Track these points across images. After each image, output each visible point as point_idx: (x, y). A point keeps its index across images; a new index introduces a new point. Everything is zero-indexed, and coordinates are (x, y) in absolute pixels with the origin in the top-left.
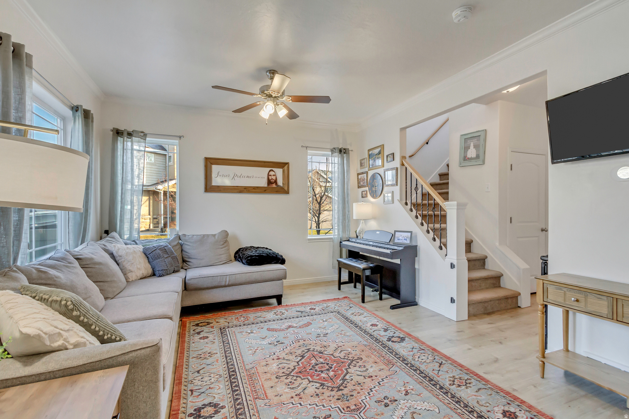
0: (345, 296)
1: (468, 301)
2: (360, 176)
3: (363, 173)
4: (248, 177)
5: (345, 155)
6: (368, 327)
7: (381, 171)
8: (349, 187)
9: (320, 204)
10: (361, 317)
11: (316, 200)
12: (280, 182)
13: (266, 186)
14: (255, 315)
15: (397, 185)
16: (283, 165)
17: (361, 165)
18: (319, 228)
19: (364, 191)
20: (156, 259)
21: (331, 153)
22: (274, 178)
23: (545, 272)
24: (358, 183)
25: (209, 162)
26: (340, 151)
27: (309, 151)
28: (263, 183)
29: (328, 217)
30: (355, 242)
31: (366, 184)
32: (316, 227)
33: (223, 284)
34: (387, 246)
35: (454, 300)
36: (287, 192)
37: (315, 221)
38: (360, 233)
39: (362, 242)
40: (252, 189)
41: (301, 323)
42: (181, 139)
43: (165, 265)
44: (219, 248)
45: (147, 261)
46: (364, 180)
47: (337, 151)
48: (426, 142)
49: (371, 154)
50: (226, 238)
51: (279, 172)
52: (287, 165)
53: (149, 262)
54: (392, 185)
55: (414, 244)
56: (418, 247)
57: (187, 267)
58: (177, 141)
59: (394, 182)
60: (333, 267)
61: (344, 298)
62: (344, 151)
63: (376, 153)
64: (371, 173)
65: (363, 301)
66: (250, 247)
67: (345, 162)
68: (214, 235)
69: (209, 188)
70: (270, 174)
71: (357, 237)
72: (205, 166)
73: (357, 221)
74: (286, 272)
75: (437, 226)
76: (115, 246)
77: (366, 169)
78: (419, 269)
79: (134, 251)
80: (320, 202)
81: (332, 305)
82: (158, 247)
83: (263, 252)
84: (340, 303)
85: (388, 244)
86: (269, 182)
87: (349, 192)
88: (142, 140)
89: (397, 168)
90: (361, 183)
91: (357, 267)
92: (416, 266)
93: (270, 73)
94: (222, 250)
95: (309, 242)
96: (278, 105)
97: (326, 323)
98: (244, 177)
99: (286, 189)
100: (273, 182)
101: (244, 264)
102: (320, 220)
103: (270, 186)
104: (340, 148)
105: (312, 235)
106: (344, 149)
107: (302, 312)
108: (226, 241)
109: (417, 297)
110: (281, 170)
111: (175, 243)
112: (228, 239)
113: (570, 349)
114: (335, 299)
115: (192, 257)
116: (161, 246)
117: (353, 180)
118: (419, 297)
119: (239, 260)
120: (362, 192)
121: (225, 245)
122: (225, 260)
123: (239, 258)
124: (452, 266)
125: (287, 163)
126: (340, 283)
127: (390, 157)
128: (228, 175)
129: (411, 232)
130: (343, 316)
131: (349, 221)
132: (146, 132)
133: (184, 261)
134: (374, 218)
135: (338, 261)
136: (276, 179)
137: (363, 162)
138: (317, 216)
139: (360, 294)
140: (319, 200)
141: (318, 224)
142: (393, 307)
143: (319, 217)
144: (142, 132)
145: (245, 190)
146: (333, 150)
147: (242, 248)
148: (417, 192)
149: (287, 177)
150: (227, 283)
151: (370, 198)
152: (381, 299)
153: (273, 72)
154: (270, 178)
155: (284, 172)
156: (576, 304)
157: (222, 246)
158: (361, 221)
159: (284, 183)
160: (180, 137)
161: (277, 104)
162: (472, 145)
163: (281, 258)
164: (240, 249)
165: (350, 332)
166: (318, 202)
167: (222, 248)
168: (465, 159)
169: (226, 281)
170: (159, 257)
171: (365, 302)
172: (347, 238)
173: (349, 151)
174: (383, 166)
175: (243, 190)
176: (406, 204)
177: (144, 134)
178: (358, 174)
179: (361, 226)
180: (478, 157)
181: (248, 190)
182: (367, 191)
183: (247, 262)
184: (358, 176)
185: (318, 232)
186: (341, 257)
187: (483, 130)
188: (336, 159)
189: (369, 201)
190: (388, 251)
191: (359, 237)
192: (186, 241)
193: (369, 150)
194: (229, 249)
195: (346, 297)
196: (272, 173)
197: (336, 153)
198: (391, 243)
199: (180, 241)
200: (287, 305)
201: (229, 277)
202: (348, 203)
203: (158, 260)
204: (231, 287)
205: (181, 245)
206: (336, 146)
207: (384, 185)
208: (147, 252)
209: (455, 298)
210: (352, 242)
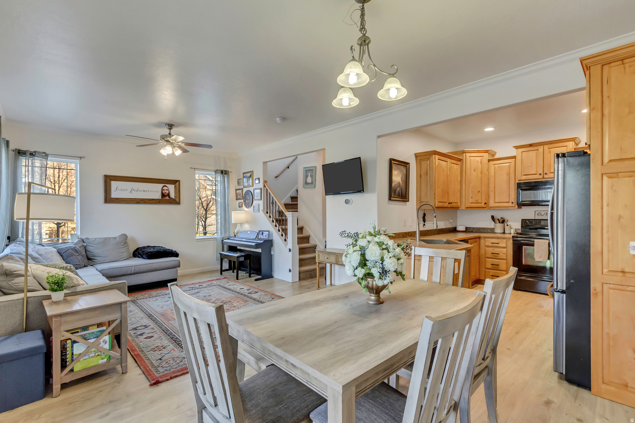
0: (224, 277)
1: (299, 271)
2: (237, 191)
3: (239, 189)
4: (144, 191)
5: (225, 175)
6: (238, 290)
7: (251, 189)
8: (229, 200)
9: (206, 210)
10: (235, 286)
11: (203, 207)
12: (172, 195)
13: (160, 198)
14: (156, 292)
15: (261, 200)
16: (175, 182)
17: (238, 183)
18: (205, 230)
19: (240, 203)
20: (70, 256)
21: (214, 173)
22: (167, 192)
23: (325, 247)
24: (236, 196)
25: (108, 179)
26: (222, 172)
27: (196, 172)
28: (158, 196)
29: (212, 222)
30: (233, 240)
31: (242, 198)
32: (203, 230)
33: (129, 272)
34: (254, 241)
35: (291, 270)
36: (179, 203)
37: (201, 225)
38: (237, 233)
39: (238, 239)
40: (148, 201)
41: (192, 293)
42: (82, 159)
43: (78, 261)
44: (120, 248)
45: (62, 258)
46: (240, 194)
47: (220, 172)
48: (287, 167)
49: (245, 176)
50: (126, 240)
51: (171, 188)
52: (178, 183)
53: (63, 259)
54: (258, 200)
55: (271, 239)
56: (273, 241)
57: (93, 263)
58: (78, 161)
59: (260, 198)
60: (217, 260)
61: (224, 278)
62: (225, 172)
63: (248, 176)
64: (245, 190)
65: (237, 279)
66: (147, 246)
67: (226, 180)
68: (115, 238)
69: (108, 199)
70: (163, 189)
71: (235, 236)
72: (105, 182)
73: (236, 225)
74: (180, 262)
75: (284, 227)
76: (35, 247)
77: (242, 187)
78: (274, 255)
79: (52, 251)
80: (207, 208)
81: (215, 282)
82: (70, 248)
83: (160, 249)
84: (221, 281)
85: (254, 239)
86: (163, 195)
87: (229, 203)
88: (44, 159)
89: (261, 189)
90: (239, 197)
91: (233, 256)
92: (272, 253)
93: (168, 126)
94: (123, 249)
95: (197, 241)
96: (175, 147)
97: (210, 291)
98: (140, 191)
99: (178, 200)
100: (166, 195)
101: (145, 259)
102: (206, 224)
103: (163, 198)
104: (222, 170)
105: (200, 236)
106: (225, 171)
107: (193, 288)
108: (126, 243)
109: (273, 273)
110: (173, 186)
111: (80, 245)
112: (128, 241)
113: (333, 283)
114: (217, 279)
115: (96, 256)
116: (72, 247)
117: (232, 194)
118: (274, 272)
119: (139, 256)
120: (239, 203)
121: (125, 245)
122: (126, 257)
123: (139, 255)
124: (290, 250)
125: (179, 181)
126: (222, 271)
127: (257, 180)
128: (126, 189)
129: (269, 231)
130: (222, 287)
131: (229, 225)
132: (47, 152)
133: (89, 259)
134: (247, 222)
135: (220, 253)
136: (169, 193)
137: (239, 181)
138: (204, 220)
139: (236, 276)
140: (205, 208)
141: (205, 228)
142: (256, 280)
143: (205, 222)
144: (44, 153)
145: (142, 201)
146: (216, 171)
147: (140, 248)
148: (273, 205)
149: (178, 191)
150: (132, 272)
151: (244, 207)
152: (250, 277)
153: (171, 125)
154: (164, 192)
155: (175, 187)
156: (327, 260)
157: (124, 246)
158: (238, 225)
159: (176, 196)
160: (81, 158)
161: (173, 146)
162: (309, 175)
163: (175, 253)
164: (138, 249)
165: (225, 293)
166: (204, 209)
167: (123, 248)
168: (306, 183)
169: (131, 271)
170: (72, 255)
171: (239, 279)
172: (228, 237)
173: (229, 172)
174: (253, 186)
175: (140, 201)
176: (267, 213)
177: (46, 155)
178: (236, 190)
179: (238, 228)
180: (312, 183)
181: (144, 201)
182: (242, 203)
183: (147, 257)
184: (236, 191)
185: (205, 234)
186: (223, 251)
187: (314, 167)
188: (219, 177)
189: (244, 210)
190: (254, 244)
191: (236, 236)
192: (90, 243)
193: (244, 173)
194: (128, 249)
195: (226, 278)
196: (165, 188)
197: (218, 173)
198: (257, 239)
199: (84, 244)
200: (180, 285)
201: (134, 268)
202: (228, 211)
203: (72, 257)
204: (136, 275)
205: (85, 247)
206: (218, 169)
207: (253, 199)
208: (61, 252)
209: (291, 269)
210: (231, 240)
